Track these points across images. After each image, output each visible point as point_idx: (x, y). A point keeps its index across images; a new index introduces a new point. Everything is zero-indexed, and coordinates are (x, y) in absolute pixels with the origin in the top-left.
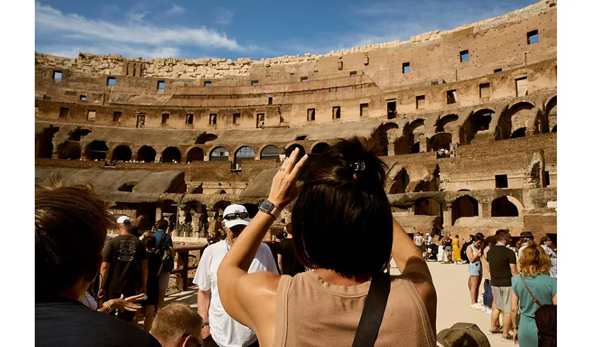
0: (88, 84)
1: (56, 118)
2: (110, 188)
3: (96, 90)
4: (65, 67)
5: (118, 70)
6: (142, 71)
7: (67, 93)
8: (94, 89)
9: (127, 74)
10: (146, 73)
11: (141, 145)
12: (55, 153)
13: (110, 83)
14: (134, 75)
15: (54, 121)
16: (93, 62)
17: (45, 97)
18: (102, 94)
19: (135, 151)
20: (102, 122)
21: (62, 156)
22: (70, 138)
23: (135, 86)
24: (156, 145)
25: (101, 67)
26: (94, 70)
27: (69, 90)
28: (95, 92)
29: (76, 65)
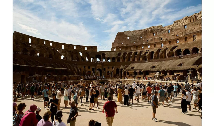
0: (178, 31)
1: (168, 45)
2: (175, 66)
3: (181, 32)
4: (171, 28)
5: (187, 22)
6: (196, 18)
7: (173, 36)
8: (180, 31)
9: (191, 22)
10: (198, 18)
11: (192, 48)
12: (167, 56)
13: (185, 27)
14: (193, 21)
15: (168, 46)
16: (179, 23)
17: (167, 39)
18: (183, 32)
19: (190, 50)
20: (181, 42)
21: (169, 57)
22: (171, 51)
23: (194, 25)
24: (198, 46)
25: (181, 23)
26: (179, 25)
27: (173, 34)
28: (180, 32)
29: (174, 26)
